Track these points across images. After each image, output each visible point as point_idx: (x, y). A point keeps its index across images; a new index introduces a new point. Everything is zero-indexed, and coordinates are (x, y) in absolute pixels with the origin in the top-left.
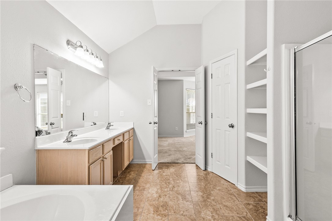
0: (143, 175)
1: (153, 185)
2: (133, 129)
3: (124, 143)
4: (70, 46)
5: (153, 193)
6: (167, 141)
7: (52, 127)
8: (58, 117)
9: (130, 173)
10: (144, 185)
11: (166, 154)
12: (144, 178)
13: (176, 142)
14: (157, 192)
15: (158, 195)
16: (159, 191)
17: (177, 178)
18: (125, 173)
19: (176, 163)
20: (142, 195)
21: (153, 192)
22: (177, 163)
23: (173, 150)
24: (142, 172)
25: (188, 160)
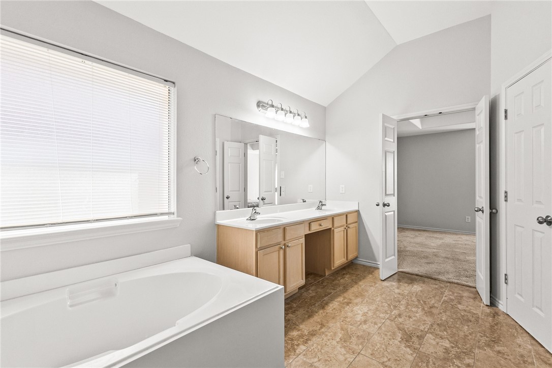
0: (360, 283)
1: (367, 301)
2: (358, 212)
3: (333, 230)
4: (260, 109)
5: (358, 314)
6: (441, 239)
7: (264, 202)
8: (271, 191)
9: (345, 276)
10: (353, 298)
11: (424, 261)
12: (359, 287)
13: (460, 242)
14: (365, 314)
15: (363, 318)
16: (370, 314)
17: (416, 303)
18: (337, 274)
19: (432, 279)
20: (340, 310)
21: (359, 312)
22: (435, 279)
23: (444, 255)
24: (364, 278)
25: (464, 278)
